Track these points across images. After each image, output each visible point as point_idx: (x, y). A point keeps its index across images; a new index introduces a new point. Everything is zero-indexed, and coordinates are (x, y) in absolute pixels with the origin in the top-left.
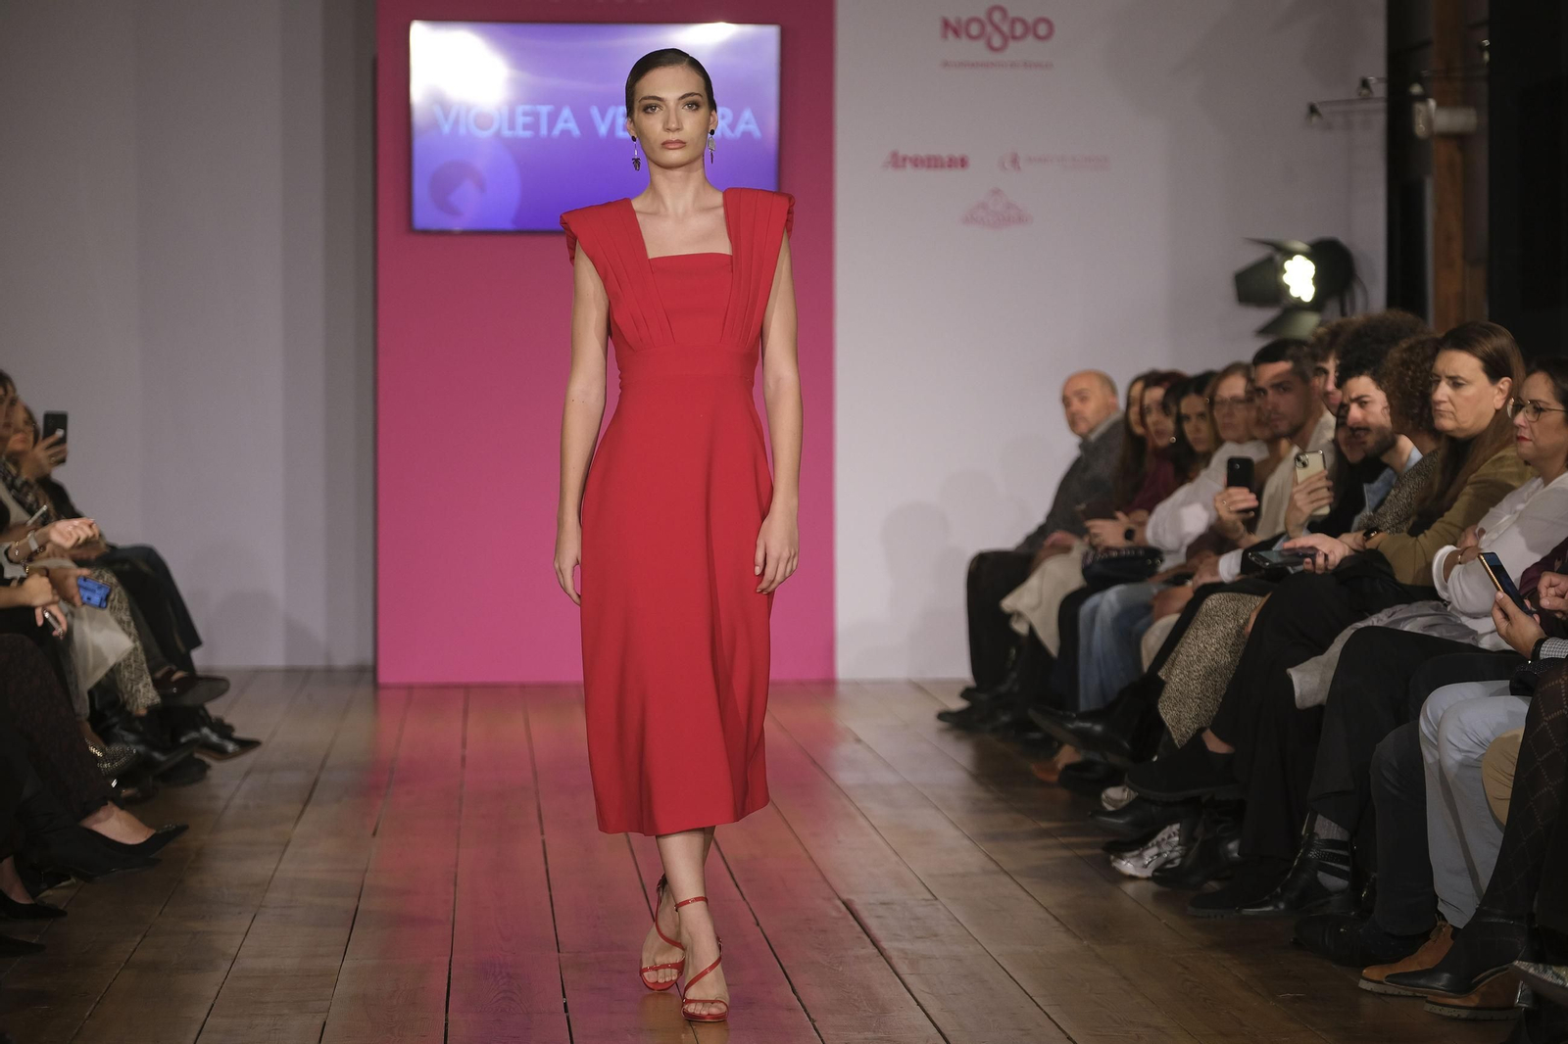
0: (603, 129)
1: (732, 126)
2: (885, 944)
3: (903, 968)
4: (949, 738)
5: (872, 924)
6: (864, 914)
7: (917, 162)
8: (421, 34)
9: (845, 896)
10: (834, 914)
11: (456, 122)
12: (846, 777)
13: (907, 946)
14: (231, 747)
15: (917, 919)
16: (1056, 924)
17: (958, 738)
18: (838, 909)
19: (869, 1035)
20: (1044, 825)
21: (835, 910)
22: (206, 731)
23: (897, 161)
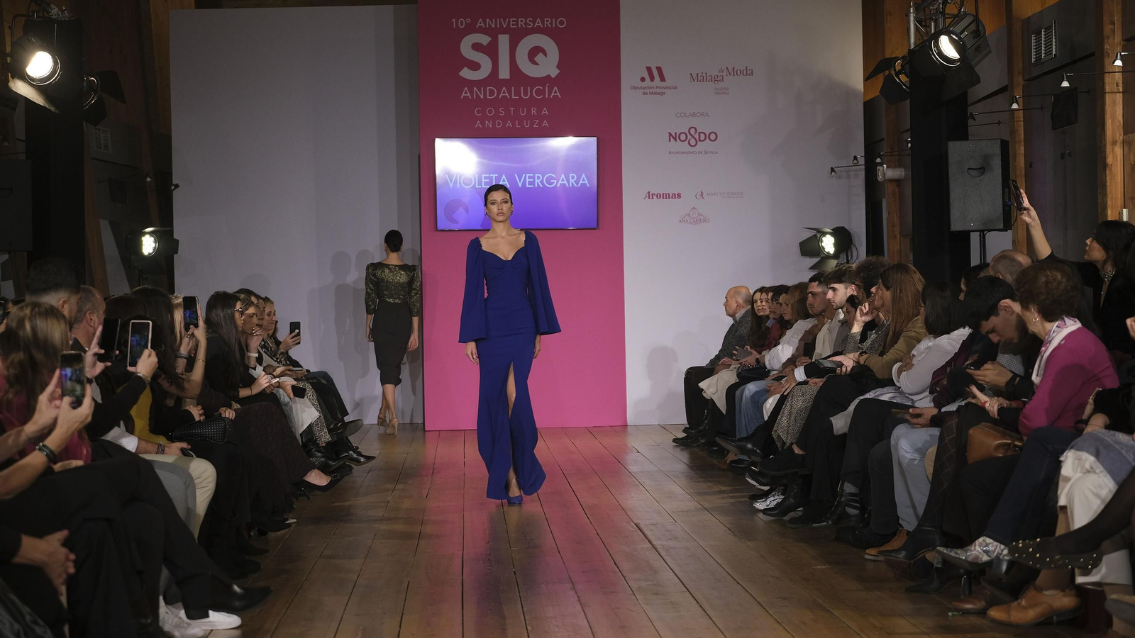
0: (520, 185)
1: (577, 182)
2: (654, 543)
3: (663, 553)
4: (678, 450)
5: (648, 533)
6: (644, 529)
7: (659, 196)
8: (439, 143)
9: (636, 522)
10: (631, 529)
11: (456, 182)
12: (633, 468)
13: (665, 543)
14: (362, 460)
15: (668, 531)
16: (730, 532)
17: (682, 450)
18: (633, 527)
19: (650, 583)
20: (723, 488)
21: (632, 528)
22: (351, 452)
23: (650, 196)
